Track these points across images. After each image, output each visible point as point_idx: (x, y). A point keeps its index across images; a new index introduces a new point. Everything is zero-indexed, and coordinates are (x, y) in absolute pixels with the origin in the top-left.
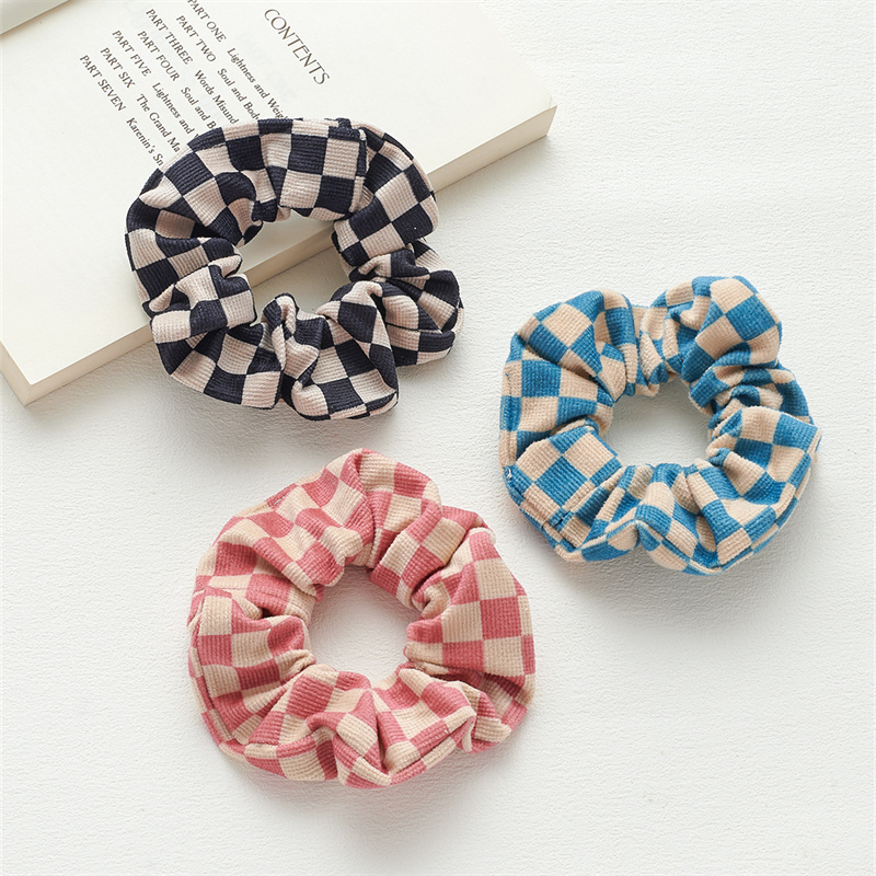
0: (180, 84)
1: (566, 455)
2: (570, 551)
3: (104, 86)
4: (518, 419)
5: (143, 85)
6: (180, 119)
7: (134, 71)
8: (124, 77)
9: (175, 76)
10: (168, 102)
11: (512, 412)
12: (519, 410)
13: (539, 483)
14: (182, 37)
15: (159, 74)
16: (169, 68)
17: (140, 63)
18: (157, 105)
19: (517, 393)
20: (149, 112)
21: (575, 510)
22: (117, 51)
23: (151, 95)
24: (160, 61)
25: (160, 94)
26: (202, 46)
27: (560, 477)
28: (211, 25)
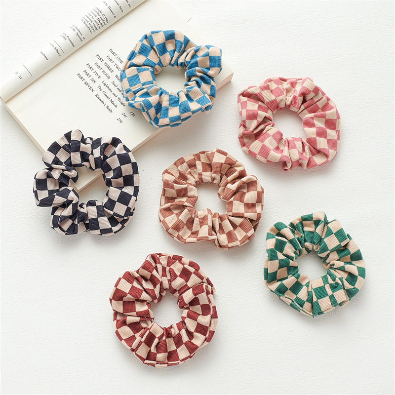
0: (111, 80)
1: (139, 74)
2: (127, 101)
3: (86, 84)
4: (133, 59)
5: (99, 82)
6: (112, 93)
7: (95, 78)
8: (92, 80)
9: (109, 78)
10: (108, 87)
11: (132, 55)
12: (135, 56)
13: (128, 78)
14: (109, 63)
15: (104, 78)
16: (106, 75)
17: (97, 74)
18: (104, 88)
19: (137, 51)
20: (102, 91)
21: (133, 90)
22: (89, 71)
23: (102, 85)
24: (103, 73)
25: (105, 84)
26: (116, 66)
27: (134, 79)
28: (118, 58)
